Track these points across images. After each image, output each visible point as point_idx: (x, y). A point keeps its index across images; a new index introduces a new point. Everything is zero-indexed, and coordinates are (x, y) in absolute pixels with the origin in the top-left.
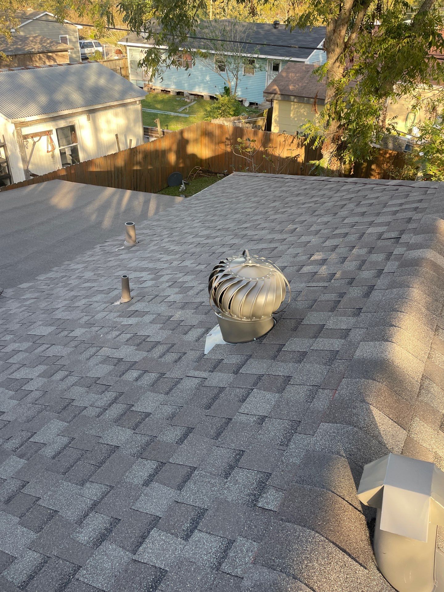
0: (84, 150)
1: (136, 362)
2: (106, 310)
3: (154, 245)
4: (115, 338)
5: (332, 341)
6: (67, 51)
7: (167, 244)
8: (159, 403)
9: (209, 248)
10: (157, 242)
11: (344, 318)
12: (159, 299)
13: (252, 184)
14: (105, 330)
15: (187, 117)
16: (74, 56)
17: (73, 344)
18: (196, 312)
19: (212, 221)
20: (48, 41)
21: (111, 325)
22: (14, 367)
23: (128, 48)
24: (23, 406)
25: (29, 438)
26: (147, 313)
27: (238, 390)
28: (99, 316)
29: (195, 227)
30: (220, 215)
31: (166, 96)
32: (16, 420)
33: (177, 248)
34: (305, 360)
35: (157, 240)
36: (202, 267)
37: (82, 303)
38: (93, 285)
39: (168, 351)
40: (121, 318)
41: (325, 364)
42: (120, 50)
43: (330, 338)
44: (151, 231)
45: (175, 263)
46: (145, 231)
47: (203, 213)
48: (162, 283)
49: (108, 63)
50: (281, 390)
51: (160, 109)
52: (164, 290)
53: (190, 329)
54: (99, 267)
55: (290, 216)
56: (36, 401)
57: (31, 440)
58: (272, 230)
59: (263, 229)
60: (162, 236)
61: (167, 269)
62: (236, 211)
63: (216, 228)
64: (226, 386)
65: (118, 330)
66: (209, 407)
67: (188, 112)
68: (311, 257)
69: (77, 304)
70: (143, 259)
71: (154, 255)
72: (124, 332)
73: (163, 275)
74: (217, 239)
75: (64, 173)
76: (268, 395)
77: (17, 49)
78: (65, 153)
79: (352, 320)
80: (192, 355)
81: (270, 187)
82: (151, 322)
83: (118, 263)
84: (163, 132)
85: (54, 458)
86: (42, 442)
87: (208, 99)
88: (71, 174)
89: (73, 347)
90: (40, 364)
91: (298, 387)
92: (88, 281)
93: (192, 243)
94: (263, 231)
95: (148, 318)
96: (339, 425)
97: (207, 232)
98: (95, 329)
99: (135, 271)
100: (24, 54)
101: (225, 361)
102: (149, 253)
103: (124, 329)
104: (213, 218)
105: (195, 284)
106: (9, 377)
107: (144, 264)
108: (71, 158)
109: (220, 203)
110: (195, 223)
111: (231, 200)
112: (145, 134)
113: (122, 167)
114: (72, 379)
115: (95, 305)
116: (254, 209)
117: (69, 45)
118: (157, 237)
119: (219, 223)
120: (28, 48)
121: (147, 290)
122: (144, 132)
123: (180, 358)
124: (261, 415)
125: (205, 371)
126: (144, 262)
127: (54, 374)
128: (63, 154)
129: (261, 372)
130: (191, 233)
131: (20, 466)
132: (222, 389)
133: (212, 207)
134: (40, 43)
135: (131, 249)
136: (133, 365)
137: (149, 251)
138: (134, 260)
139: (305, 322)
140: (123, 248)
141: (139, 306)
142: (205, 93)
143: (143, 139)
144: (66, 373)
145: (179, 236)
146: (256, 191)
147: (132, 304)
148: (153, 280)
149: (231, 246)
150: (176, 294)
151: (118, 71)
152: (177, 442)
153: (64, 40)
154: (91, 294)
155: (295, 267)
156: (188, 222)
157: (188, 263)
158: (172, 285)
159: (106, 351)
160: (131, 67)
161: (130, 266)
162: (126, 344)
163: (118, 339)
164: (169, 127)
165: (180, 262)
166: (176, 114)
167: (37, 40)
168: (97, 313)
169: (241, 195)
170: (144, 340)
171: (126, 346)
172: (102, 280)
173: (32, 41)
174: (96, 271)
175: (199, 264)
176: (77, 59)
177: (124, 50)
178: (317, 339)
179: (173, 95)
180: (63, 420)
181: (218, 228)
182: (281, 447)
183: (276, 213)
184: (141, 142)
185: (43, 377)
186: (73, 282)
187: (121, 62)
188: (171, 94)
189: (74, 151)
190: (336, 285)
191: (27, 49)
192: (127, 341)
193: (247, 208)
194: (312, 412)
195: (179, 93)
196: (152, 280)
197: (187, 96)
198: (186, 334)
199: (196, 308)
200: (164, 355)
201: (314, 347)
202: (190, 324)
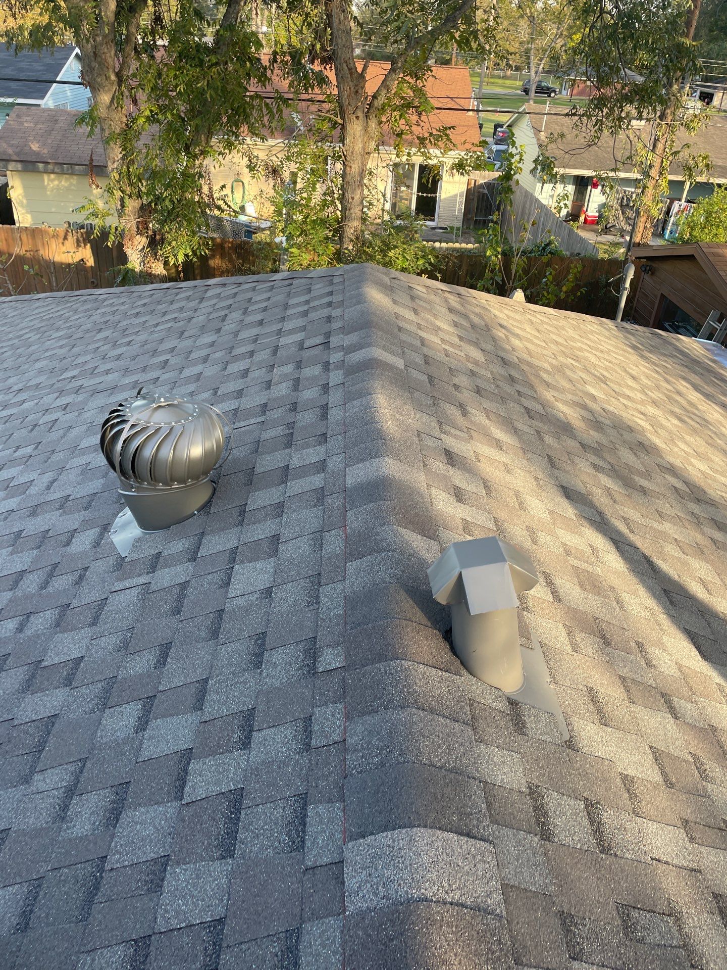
5: (308, 479)
8: (87, 641)
9: (19, 421)
11: (311, 450)
13: (36, 311)
18: (64, 512)
27: (210, 577)
30: (6, 370)
34: (285, 511)
36: (27, 450)
39: (51, 575)
41: (315, 506)
43: (304, 477)
50: (274, 553)
53: (73, 536)
58: (126, 371)
59: (107, 372)
64: (188, 580)
66: (177, 611)
68: (216, 392)
74: (24, 405)
76: (259, 565)
79: (321, 449)
80: (100, 567)
81: (76, 311)
91: (294, 541)
94: (110, 375)
96: (369, 557)
101: (165, 553)
105: (33, 476)
116: (67, 348)
123: (81, 576)
124: (262, 588)
125: (139, 575)
129: (232, 544)
132: (184, 586)
139: (258, 470)
146: (52, 321)
149: (65, 408)
150: (5, 499)
152: (155, 667)
169: (24, 332)
175: (18, 448)
178: (289, 484)
181: (16, 388)
183: (115, 345)
190: (275, 416)
193: (54, 349)
198: (68, 544)
199: (61, 507)
200: (48, 583)
201: (290, 492)
202: (66, 530)
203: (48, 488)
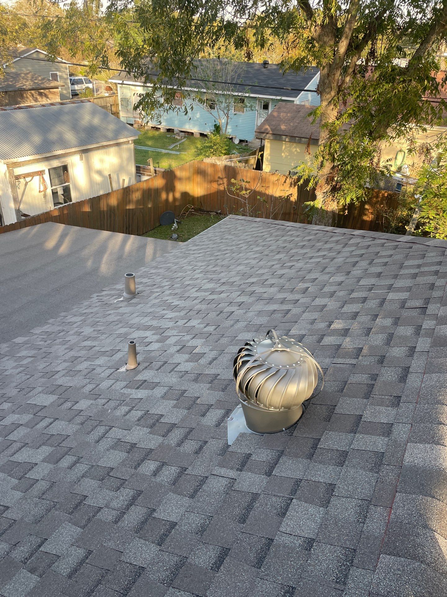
0: (77, 188)
1: (151, 450)
2: (111, 377)
3: (155, 298)
4: (125, 415)
5: (374, 438)
6: (57, 88)
7: (170, 297)
8: (183, 509)
9: (215, 305)
10: (158, 294)
11: (383, 409)
12: (168, 367)
13: (252, 230)
14: (112, 404)
15: (177, 155)
16: (65, 92)
17: (78, 420)
18: (211, 387)
19: (214, 272)
20: (40, 78)
21: (119, 397)
22: (16, 446)
23: (119, 86)
24: (29, 500)
25: (40, 546)
26: (157, 384)
27: (274, 499)
28: (105, 385)
29: (197, 279)
30: (222, 266)
31: (157, 133)
32: (22, 519)
33: (181, 303)
34: (347, 463)
35: (157, 292)
36: (211, 329)
37: (83, 366)
38: (93, 344)
39: (186, 437)
40: (129, 390)
41: (371, 470)
42: (110, 87)
43: (371, 434)
44: (150, 280)
45: (180, 323)
46: (144, 280)
47: (204, 261)
48: (169, 346)
49: (99, 100)
50: (326, 503)
51: (150, 146)
52: (172, 355)
53: (209, 409)
54: (98, 322)
55: (298, 272)
56: (43, 494)
57: (42, 549)
58: (282, 289)
59: (272, 285)
60: (163, 287)
61: (172, 328)
62: (238, 262)
63: (220, 282)
64: (259, 492)
65: (127, 405)
66: (243, 520)
67: (178, 149)
68: (330, 325)
69: (78, 368)
70: (146, 314)
71: (157, 310)
72: (134, 409)
73: (169, 337)
74: (222, 294)
75: (56, 214)
76: (312, 509)
77: (9, 86)
78: (57, 192)
79: (392, 411)
80: (214, 445)
81: (271, 235)
82: (163, 397)
83: (119, 317)
84: (155, 171)
85: (70, 576)
86: (54, 552)
87: (198, 136)
88: (63, 214)
89: (78, 424)
90: (44, 444)
91: (344, 499)
92: (88, 338)
93: (196, 298)
94: (272, 288)
95: (159, 392)
96: (403, 559)
97: (211, 286)
98: (101, 401)
99: (138, 329)
100: (15, 91)
101: (254, 456)
102: (151, 307)
103: (134, 404)
104: (214, 269)
105: (206, 350)
106: (11, 459)
107: (146, 321)
108: (63, 197)
109: (219, 250)
110: (196, 274)
111: (231, 248)
112: (137, 173)
113: (114, 207)
114: (82, 468)
115: (98, 370)
116: (258, 261)
117: (60, 83)
118: (157, 288)
119: (222, 274)
120: (20, 85)
121: (153, 354)
122: (137, 170)
123: (201, 448)
124: (306, 536)
125: (232, 468)
126: (146, 319)
127: (61, 459)
128: (55, 193)
129: (298, 475)
130: (194, 286)
131: (32, 585)
132: (255, 497)
133: (212, 255)
134: (32, 80)
135: (131, 302)
136: (148, 454)
137: (150, 305)
138: (135, 315)
139: (338, 410)
140: (122, 299)
141: (146, 375)
142: (195, 130)
143: (136, 178)
144: (74, 459)
145: (181, 288)
146: (257, 239)
147: (139, 372)
148: (159, 342)
149: (240, 304)
150: (187, 361)
151: (108, 108)
152: (212, 567)
153: (55, 77)
154: (93, 356)
155: (315, 336)
156: (189, 272)
157: (194, 323)
158: (181, 349)
159: (116, 433)
160: (122, 105)
161: (132, 322)
162: (138, 425)
163: (127, 417)
164: (160, 164)
165: (186, 321)
166: (166, 151)
167: (28, 77)
168: (102, 381)
169: (241, 242)
170: (158, 421)
171: (138, 428)
172: (103, 338)
173: (23, 78)
174: (95, 326)
175: (208, 325)
176: (68, 95)
177: (115, 88)
178: (357, 435)
179: (164, 132)
180: (75, 524)
181: (222, 281)
182: (338, 586)
183: (283, 267)
184: (133, 181)
185: (48, 462)
186: (73, 339)
187: (111, 99)
188: (161, 131)
189: (67, 191)
190: (365, 363)
191: (18, 85)
192: (139, 420)
193: (251, 259)
194: (368, 538)
195: (169, 130)
196: (157, 341)
197: (177, 133)
198: (203, 415)
199: (211, 382)
200: (183, 442)
201: (355, 446)
202: (207, 403)
203: (210, 363)
